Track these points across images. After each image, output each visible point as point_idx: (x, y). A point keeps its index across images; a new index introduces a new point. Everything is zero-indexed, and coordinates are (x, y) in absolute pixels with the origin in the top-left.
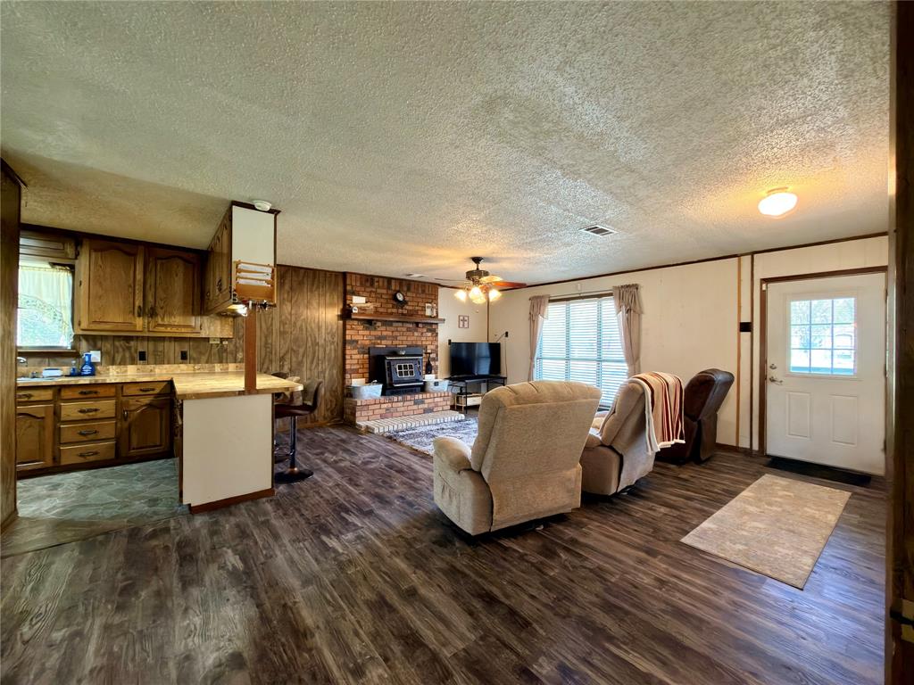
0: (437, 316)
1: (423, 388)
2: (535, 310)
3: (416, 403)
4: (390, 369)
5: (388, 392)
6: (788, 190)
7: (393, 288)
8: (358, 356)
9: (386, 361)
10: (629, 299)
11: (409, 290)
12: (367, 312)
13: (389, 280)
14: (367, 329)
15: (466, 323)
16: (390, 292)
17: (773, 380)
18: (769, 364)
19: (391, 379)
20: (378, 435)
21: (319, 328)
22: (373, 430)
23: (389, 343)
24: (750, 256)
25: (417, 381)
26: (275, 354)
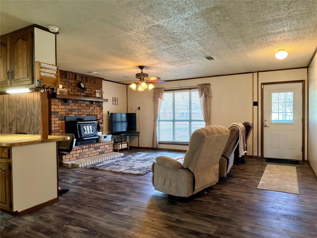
0: (102, 97)
1: (98, 140)
2: (157, 95)
3: (96, 148)
4: (80, 129)
5: (79, 143)
6: (285, 50)
7: (78, 79)
8: (59, 122)
9: (77, 124)
10: (205, 90)
11: (86, 81)
12: (64, 94)
13: (75, 75)
14: (64, 105)
15: (116, 102)
16: (76, 82)
17: (266, 126)
18: (264, 119)
19: (81, 135)
20: (81, 168)
21: (34, 104)
22: (78, 165)
23: (76, 113)
24: (257, 73)
25: (95, 136)
26: (6, 121)
